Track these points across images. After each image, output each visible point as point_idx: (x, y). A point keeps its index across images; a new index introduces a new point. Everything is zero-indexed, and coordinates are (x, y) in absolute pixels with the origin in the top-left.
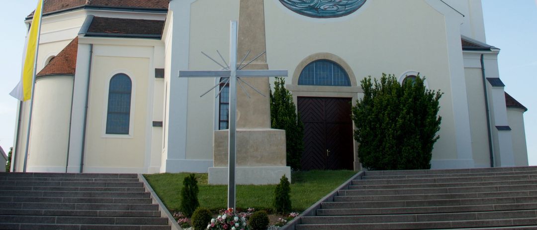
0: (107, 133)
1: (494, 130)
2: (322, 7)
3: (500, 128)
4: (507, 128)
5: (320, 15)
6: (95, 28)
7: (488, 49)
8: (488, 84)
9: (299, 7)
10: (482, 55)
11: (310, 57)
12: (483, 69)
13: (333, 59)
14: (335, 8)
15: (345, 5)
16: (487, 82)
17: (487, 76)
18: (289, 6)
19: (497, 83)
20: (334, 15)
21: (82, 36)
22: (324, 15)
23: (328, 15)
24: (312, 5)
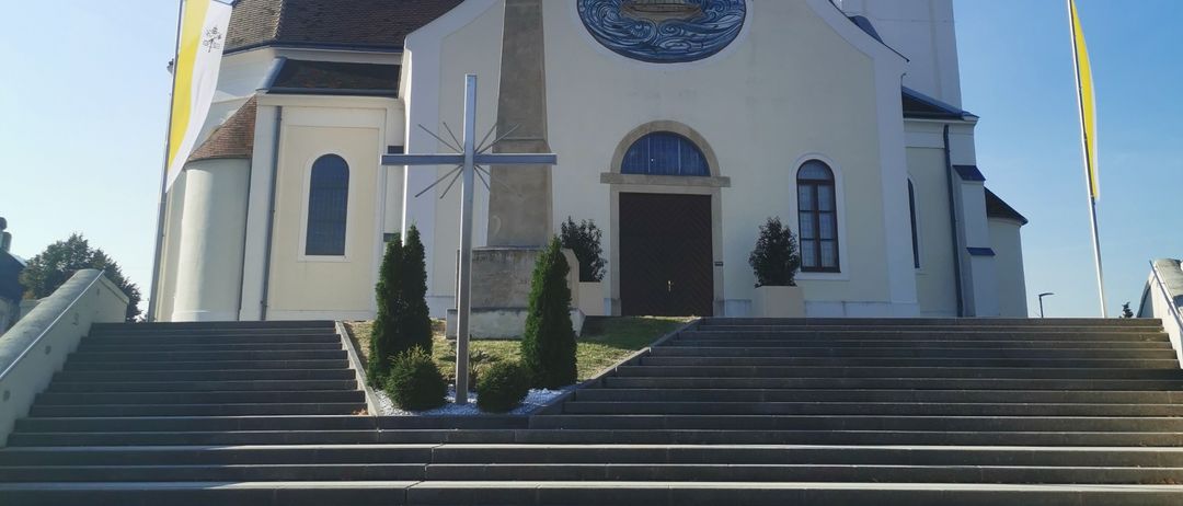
0: (307, 254)
1: (964, 255)
2: (663, 45)
3: (975, 252)
4: (987, 252)
5: (660, 57)
6: (287, 80)
7: (959, 115)
8: (956, 176)
9: (623, 44)
10: (946, 127)
11: (641, 128)
12: (947, 150)
13: (680, 132)
14: (685, 46)
15: (702, 41)
16: (954, 173)
17: (954, 161)
18: (607, 43)
19: (972, 174)
20: (683, 57)
21: (263, 93)
22: (666, 57)
23: (672, 57)
24: (646, 40)
